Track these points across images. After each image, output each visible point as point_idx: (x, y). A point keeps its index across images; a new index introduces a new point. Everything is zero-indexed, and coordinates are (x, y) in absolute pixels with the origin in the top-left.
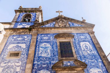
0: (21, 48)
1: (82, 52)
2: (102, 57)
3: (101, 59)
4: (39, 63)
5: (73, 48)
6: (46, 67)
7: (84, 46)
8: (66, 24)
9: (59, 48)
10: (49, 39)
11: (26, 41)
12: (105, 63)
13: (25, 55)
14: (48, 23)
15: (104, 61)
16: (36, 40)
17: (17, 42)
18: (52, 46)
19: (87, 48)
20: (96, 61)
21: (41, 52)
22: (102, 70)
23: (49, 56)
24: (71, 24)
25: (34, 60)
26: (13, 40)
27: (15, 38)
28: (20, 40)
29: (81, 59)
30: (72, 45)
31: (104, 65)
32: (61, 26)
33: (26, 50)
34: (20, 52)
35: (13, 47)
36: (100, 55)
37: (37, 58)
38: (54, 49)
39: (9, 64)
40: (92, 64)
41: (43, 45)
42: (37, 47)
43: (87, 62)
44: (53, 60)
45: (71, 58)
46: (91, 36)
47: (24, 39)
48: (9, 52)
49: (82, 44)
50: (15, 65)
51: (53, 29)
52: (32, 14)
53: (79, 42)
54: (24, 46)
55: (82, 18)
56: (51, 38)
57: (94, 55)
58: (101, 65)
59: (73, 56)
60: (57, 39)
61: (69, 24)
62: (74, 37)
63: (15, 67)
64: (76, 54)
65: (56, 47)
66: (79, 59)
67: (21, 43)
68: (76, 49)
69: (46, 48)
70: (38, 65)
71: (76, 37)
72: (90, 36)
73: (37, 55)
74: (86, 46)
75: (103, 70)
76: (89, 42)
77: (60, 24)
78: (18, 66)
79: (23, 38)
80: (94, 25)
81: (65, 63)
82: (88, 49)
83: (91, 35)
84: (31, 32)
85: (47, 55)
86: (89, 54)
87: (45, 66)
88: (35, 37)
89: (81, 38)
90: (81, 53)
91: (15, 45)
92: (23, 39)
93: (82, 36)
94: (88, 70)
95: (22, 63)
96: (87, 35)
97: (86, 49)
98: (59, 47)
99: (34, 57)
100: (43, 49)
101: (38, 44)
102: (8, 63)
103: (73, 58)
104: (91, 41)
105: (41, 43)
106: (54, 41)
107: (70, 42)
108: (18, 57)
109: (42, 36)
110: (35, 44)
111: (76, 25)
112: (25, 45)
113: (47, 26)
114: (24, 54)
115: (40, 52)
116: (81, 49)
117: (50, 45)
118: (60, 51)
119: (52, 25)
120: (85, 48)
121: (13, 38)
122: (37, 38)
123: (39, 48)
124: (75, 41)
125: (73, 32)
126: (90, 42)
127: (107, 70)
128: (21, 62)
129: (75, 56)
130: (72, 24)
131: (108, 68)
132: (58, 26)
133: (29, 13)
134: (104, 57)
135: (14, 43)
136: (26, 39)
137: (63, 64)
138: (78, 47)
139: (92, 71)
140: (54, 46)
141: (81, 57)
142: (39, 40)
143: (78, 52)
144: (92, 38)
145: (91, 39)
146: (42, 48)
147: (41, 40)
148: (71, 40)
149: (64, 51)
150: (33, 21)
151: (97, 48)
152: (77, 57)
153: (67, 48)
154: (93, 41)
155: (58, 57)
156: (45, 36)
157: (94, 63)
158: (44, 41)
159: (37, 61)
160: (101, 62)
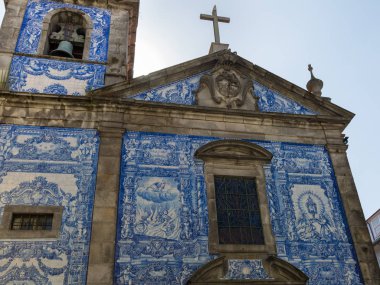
0: (56, 191)
1: (294, 224)
2: (358, 248)
3: (355, 257)
4: (137, 262)
5: (263, 207)
6: (164, 280)
7: (305, 200)
8: (245, 96)
9: (213, 203)
10: (174, 159)
11: (77, 159)
13: (80, 226)
14: (167, 82)
15: (364, 266)
16: (118, 159)
17: (37, 161)
18: (187, 191)
19: (313, 213)
20: (337, 264)
21: (144, 219)
23: (175, 235)
24: (264, 98)
25: (117, 247)
26: (15, 151)
27: (21, 139)
28: (46, 155)
29: (289, 253)
30: (261, 194)
31: (362, 280)
32: (223, 105)
33: (79, 204)
34: (56, 214)
35: (23, 185)
36: (355, 240)
37: (130, 242)
38: (195, 207)
39: (18, 262)
40: (324, 273)
41: (148, 185)
42: (127, 191)
43: (308, 264)
44: (190, 252)
45: (255, 248)
46: (334, 163)
47: (65, 152)
49: (297, 190)
50: (44, 268)
51: (190, 115)
52: (87, 17)
53: (289, 182)
54: (67, 184)
55: (310, 68)
56: (182, 155)
57: (333, 241)
58: (351, 277)
59: (261, 240)
60: (205, 161)
61: (257, 98)
63: (42, 273)
64: (273, 234)
65: (202, 197)
66: (282, 255)
67: (56, 172)
68: (273, 211)
69: (162, 199)
70: (134, 269)
71: (280, 161)
72: (330, 161)
73: (126, 226)
74: (310, 203)
76: (323, 187)
77: (218, 95)
78: (56, 272)
79: (62, 146)
80: (352, 115)
81: (231, 267)
82: (317, 216)
83: (335, 158)
85: (167, 233)
86: (316, 235)
87: (160, 274)
89: (295, 165)
90: (291, 229)
91: (30, 177)
92: (63, 151)
93: (303, 156)
95: (69, 258)
96: (321, 153)
97: (311, 216)
98: (214, 200)
99: (118, 237)
100: (151, 202)
101: (127, 182)
103: (262, 248)
104: (331, 184)
106: (193, 169)
107: (254, 179)
108: (47, 233)
109: (144, 142)
110: (114, 178)
111: (282, 101)
113: (164, 96)
114: (71, 220)
115: (138, 218)
116: (293, 212)
117: (179, 188)
118: (215, 219)
119: (185, 92)
120: (305, 209)
121: (14, 142)
122: (123, 152)
123: (132, 196)
124: (273, 177)
125: (267, 138)
126: (328, 188)
128: (64, 256)
129: (269, 239)
130: (270, 98)
132: (210, 103)
133: (75, 9)
134: (365, 250)
135: (22, 168)
136: (74, 149)
137: (225, 270)
138: (283, 206)
140: (193, 192)
141: (288, 246)
142: (133, 163)
143: (280, 227)
144: (337, 171)
145: (333, 176)
146: (146, 201)
147: (141, 160)
148: (261, 172)
149: (232, 219)
150: (97, 58)
151: (347, 213)
152: (276, 243)
153: (243, 207)
154: (339, 184)
155: (210, 240)
156: (155, 146)
157: (329, 270)
158: (152, 166)
159: (129, 253)
160: (353, 268)
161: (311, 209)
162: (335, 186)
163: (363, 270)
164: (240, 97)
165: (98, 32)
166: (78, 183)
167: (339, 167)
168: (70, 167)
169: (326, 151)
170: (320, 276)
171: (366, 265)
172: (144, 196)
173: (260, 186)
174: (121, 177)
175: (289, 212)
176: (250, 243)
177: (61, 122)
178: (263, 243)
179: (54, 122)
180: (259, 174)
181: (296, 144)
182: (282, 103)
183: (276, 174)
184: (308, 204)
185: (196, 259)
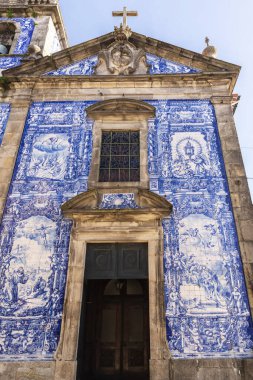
1: (169, 164)
2: (231, 182)
3: (227, 189)
4: (26, 197)
5: (143, 152)
6: (44, 209)
7: (184, 144)
9: (97, 151)
10: (69, 119)
12: (233, 202)
14: (71, 62)
15: (234, 196)
16: (23, 122)
18: (76, 143)
19: (190, 154)
20: (207, 196)
21: (37, 165)
22: (220, 222)
23: (60, 176)
25: (11, 187)
29: (161, 188)
30: (143, 142)
31: (231, 209)
32: (116, 73)
36: (228, 175)
37: (22, 182)
38: (80, 154)
40: (192, 203)
41: (44, 140)
42: (26, 145)
43: (178, 196)
44: (71, 188)
45: (129, 184)
46: (217, 112)
49: (176, 137)
51: (86, 85)
52: (18, 25)
53: (170, 131)
55: (207, 40)
56: (77, 115)
57: (206, 177)
58: (221, 206)
59: (137, 178)
60: (95, 119)
61: (149, 66)
62: (157, 114)
64: (149, 172)
66: (155, 189)
68: (151, 154)
69: (54, 150)
70: (22, 202)
72: (214, 112)
73: (21, 172)
74: (189, 147)
75: (223, 223)
76: (204, 133)
77: (112, 65)
80: (238, 68)
81: (105, 200)
82: (193, 157)
83: (219, 108)
84: (10, 93)
85: (54, 174)
86: (191, 172)
87: (43, 206)
88: (23, 113)
89: (178, 116)
90: (166, 168)
93: (187, 110)
94: (173, 222)
96: (206, 106)
97: (187, 157)
98: (99, 149)
99: (13, 178)
100: (45, 153)
101: (28, 138)
103: (136, 184)
104: (212, 129)
105: (39, 132)
106: (84, 126)
107: (138, 131)
109: (46, 109)
110: (18, 135)
111: (173, 67)
115: (32, 165)
116: (170, 155)
117: (70, 141)
118: (98, 162)
119: (86, 68)
120: (183, 152)
122: (28, 117)
123: (30, 149)
124: (156, 128)
125: (155, 97)
126: (208, 134)
127: (234, 221)
129: (144, 177)
130: (161, 65)
131: (238, 216)
132: (106, 73)
133: (9, 21)
134: (238, 183)
137: (99, 201)
138: (161, 150)
139: (186, 223)
140: (81, 143)
141: (161, 182)
142: (35, 124)
143: (156, 167)
144: (219, 119)
145: (215, 124)
146: (40, 152)
147: (42, 122)
148: (145, 124)
149: (113, 163)
150: (20, 52)
151: (224, 152)
152: (150, 180)
153: (125, 153)
154: (219, 130)
155: (89, 179)
156: (55, 111)
157: (199, 200)
158: (50, 126)
159: (20, 190)
160: (224, 199)
161: (188, 151)
162: (216, 131)
163: (233, 200)
164: (131, 65)
165: (25, 34)
167: (222, 115)
169: (211, 103)
170: (188, 206)
171: (236, 195)
172: (39, 148)
173: (142, 136)
174: (23, 135)
175: (166, 155)
176: (127, 181)
178: (139, 180)
180: (142, 126)
181: (182, 100)
182: (174, 68)
183: (159, 125)
184: (186, 148)
185: (75, 194)
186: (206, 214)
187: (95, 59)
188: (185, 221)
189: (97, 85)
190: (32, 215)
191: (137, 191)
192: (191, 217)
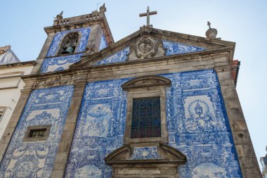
0: (50, 118)
1: (183, 122)
2: (235, 135)
3: (232, 141)
4: (82, 151)
5: (163, 114)
6: (94, 160)
7: (194, 106)
8: (156, 50)
9: (130, 115)
10: (111, 93)
11: (62, 101)
12: (238, 153)
13: (57, 134)
14: (112, 53)
15: (239, 147)
16: (81, 98)
17: (45, 104)
18: (115, 109)
19: (200, 113)
20: (215, 147)
21: (89, 127)
22: (227, 170)
23: (104, 135)
24: (171, 49)
25: (72, 143)
26: (37, 101)
27: (40, 95)
28: (49, 101)
29: (177, 142)
30: (162, 106)
31: (236, 158)
32: (142, 58)
33: (59, 122)
34: (48, 128)
35: (37, 116)
36: (232, 129)
37: (79, 140)
38: (118, 118)
39: (28, 153)
40: (203, 154)
41: (94, 109)
42: (83, 114)
43: (191, 148)
44: (112, 143)
45: (153, 139)
46: (220, 78)
48: (29, 128)
49: (188, 100)
50: (37, 155)
51: (122, 67)
52: (80, 33)
53: (183, 96)
54: (55, 113)
55: (209, 24)
56: (116, 90)
57: (214, 131)
59: (159, 134)
60: (128, 91)
61: (166, 50)
62: (172, 84)
63: (36, 158)
64: (167, 130)
66: (172, 143)
67: (52, 108)
68: (169, 115)
69: (101, 116)
70: (79, 155)
71: (178, 84)
72: (217, 78)
73: (79, 132)
74: (198, 107)
75: (230, 171)
76: (210, 96)
77: (139, 53)
78: (42, 157)
79: (57, 95)
80: (233, 44)
81: (136, 152)
82: (202, 116)
83: (221, 75)
85: (100, 134)
86: (201, 128)
87: (92, 157)
88: (81, 91)
89: (189, 84)
90: (181, 125)
91: (40, 112)
92: (57, 98)
93: (195, 78)
94: (188, 169)
95: (49, 150)
96: (210, 74)
97: (197, 116)
98: (131, 113)
99: (74, 137)
100: (95, 118)
101: (84, 108)
102: (25, 150)
103: (158, 139)
104: (216, 93)
105: (92, 103)
106: (120, 97)
107: (159, 97)
108: (43, 138)
109: (96, 87)
110: (77, 108)
112: (58, 110)
113: (110, 61)
114: (54, 131)
115: (86, 127)
116: (184, 114)
117: (111, 108)
118: (130, 123)
119: (122, 56)
120: (194, 112)
121: (37, 98)
122: (84, 93)
123: (85, 116)
124: (172, 94)
125: (170, 71)
126: (213, 96)
127: (240, 169)
128: (47, 149)
129: (164, 133)
130: (174, 48)
131: (243, 165)
132: (135, 58)
133: (75, 31)
134: (241, 136)
135: (38, 108)
136: (62, 96)
137: (131, 154)
138: (176, 111)
139: (199, 171)
140: (119, 110)
141: (177, 136)
142: (89, 98)
143: (173, 125)
144: (222, 83)
145: (219, 87)
146: (92, 118)
147: (93, 96)
148: (164, 92)
149: (141, 123)
150: (81, 51)
151: (228, 110)
152: (168, 135)
153: (150, 115)
154: (222, 92)
155: (124, 137)
156: (101, 88)
157: (208, 151)
158: (98, 99)
159: (78, 146)
160: (230, 149)
161: (198, 111)
162: (220, 94)
163: (237, 151)
164: (153, 51)
165: (84, 38)
166: (60, 112)
167: (224, 80)
168: (59, 105)
169: (215, 72)
170: (200, 156)
171: (240, 146)
172: (91, 115)
173: (162, 101)
174: (81, 107)
175: (181, 115)
176: (151, 136)
177: (58, 84)
178: (160, 136)
179: (55, 85)
180: (162, 94)
181: (191, 72)
182: (184, 48)
183: (174, 92)
184: (196, 108)
185: (115, 149)
186: (216, 163)
187: (128, 49)
188: (198, 169)
189: (130, 67)
190: (86, 164)
191: (158, 145)
192: (202, 166)
